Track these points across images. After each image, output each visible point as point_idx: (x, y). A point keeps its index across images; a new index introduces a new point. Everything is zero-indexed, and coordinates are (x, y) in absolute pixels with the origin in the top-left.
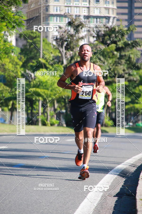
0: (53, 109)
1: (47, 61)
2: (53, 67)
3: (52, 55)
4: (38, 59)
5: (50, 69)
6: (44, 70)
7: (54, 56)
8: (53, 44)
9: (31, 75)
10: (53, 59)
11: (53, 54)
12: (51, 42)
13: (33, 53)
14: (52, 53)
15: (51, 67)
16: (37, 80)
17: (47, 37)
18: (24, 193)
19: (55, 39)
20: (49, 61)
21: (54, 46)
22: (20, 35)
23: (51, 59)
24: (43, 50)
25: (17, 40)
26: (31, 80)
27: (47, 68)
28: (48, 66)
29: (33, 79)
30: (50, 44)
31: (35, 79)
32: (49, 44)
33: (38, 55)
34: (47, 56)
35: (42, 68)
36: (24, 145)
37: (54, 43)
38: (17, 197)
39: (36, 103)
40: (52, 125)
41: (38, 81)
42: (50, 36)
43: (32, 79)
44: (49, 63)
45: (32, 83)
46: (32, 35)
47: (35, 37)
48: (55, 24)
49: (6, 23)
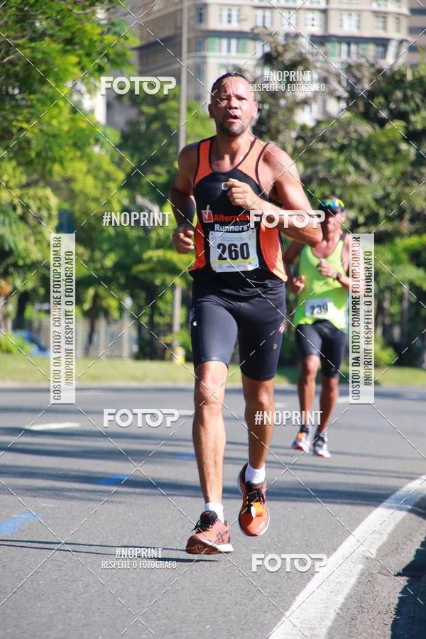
4: (171, 163)
13: (156, 147)
17: (199, 98)
25: (109, 106)
32: (204, 119)
33: (171, 150)
45: (153, 235)
47: (165, 99)
48: (224, 61)
49: (79, 56)
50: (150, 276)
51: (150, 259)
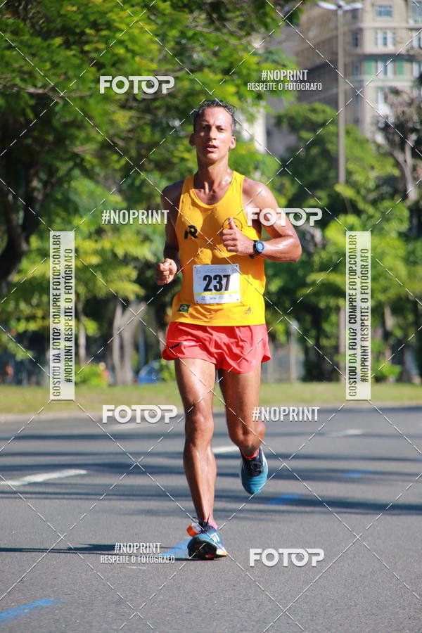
0: (380, 332)
1: (358, 192)
2: (377, 209)
3: (373, 175)
4: (332, 187)
5: (367, 214)
6: (351, 219)
7: (378, 178)
8: (374, 142)
9: (313, 237)
10: (377, 187)
11: (376, 170)
12: (368, 135)
13: (316, 171)
14: (372, 168)
15: (371, 210)
16: (331, 249)
17: (357, 121)
18: (302, 579)
19: (382, 125)
20: (363, 191)
21: (379, 146)
22: (279, 121)
23: (371, 185)
24: (347, 160)
25: (269, 134)
26: (312, 249)
27: (358, 212)
28: (361, 205)
29: (319, 246)
30: (367, 141)
31: (324, 246)
32: (362, 142)
33: (332, 174)
34: (359, 178)
35: (345, 212)
36: (296, 439)
37: (380, 139)
38: (281, 592)
39: (328, 316)
40: (379, 379)
41: (334, 251)
42: (368, 119)
43: (316, 245)
44: (364, 198)
45: (316, 259)
46: (313, 117)
47: (323, 125)
48: (380, 84)
49: (237, 86)
50: (313, 299)
51: (314, 283)
